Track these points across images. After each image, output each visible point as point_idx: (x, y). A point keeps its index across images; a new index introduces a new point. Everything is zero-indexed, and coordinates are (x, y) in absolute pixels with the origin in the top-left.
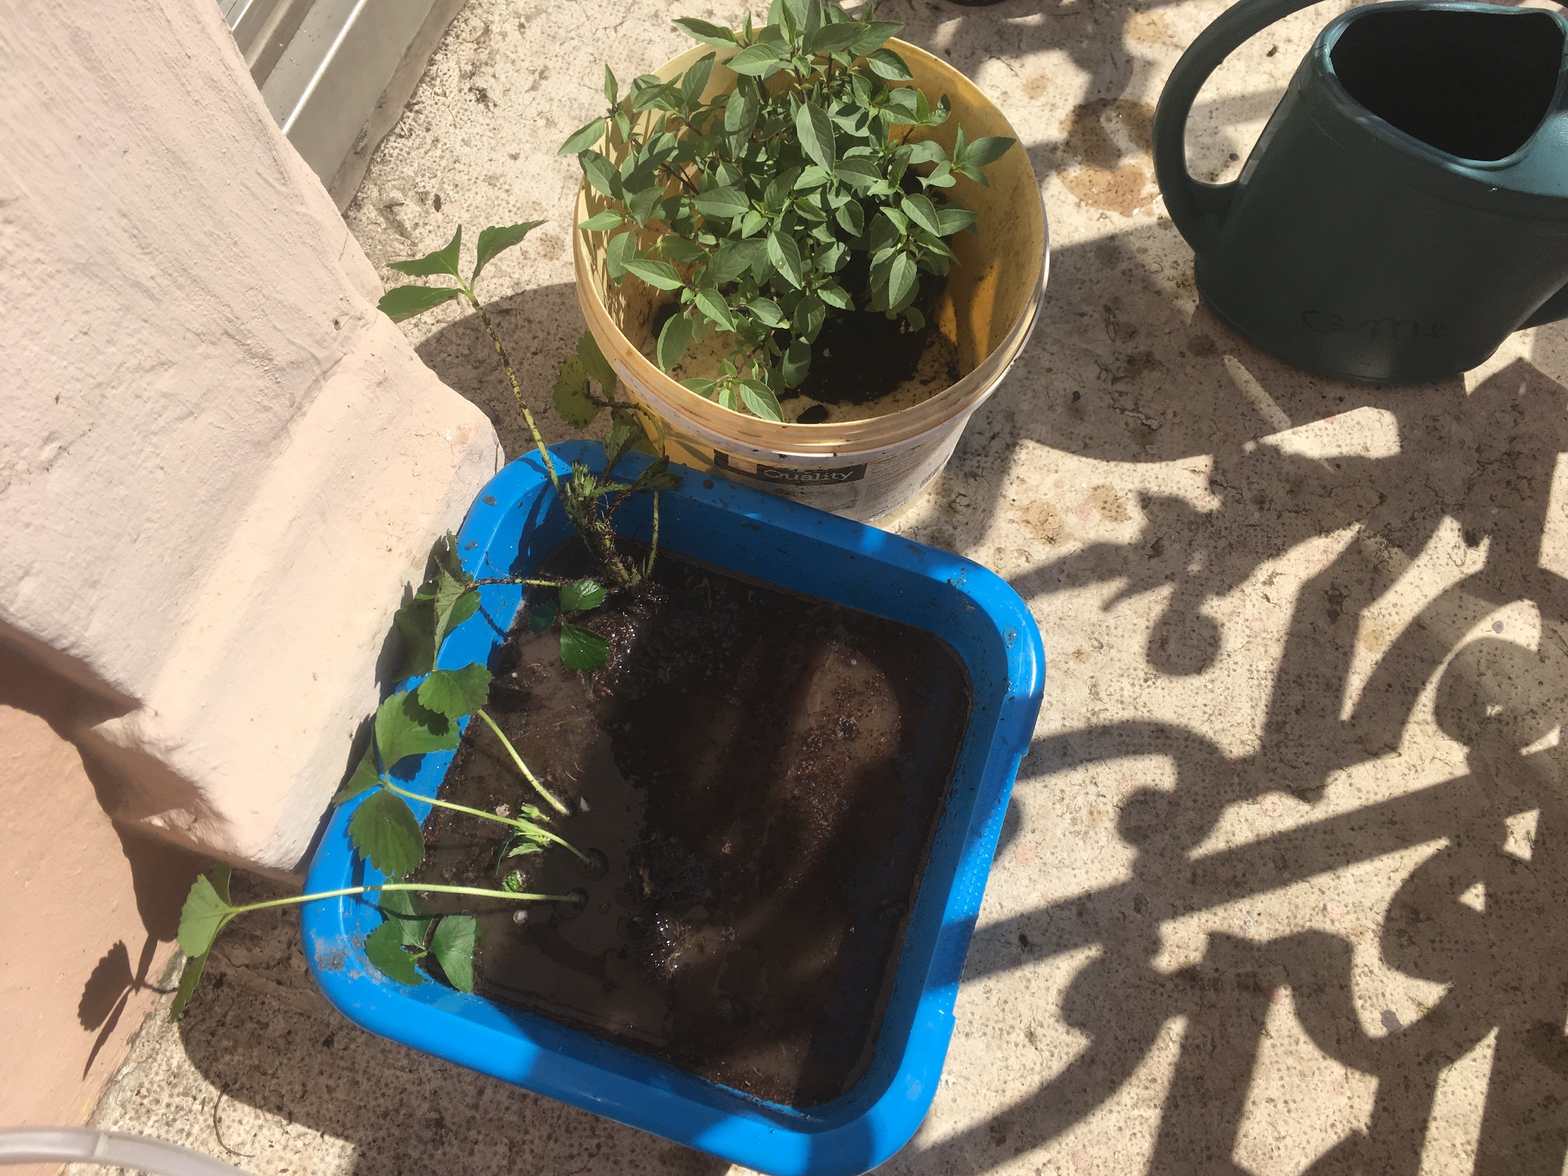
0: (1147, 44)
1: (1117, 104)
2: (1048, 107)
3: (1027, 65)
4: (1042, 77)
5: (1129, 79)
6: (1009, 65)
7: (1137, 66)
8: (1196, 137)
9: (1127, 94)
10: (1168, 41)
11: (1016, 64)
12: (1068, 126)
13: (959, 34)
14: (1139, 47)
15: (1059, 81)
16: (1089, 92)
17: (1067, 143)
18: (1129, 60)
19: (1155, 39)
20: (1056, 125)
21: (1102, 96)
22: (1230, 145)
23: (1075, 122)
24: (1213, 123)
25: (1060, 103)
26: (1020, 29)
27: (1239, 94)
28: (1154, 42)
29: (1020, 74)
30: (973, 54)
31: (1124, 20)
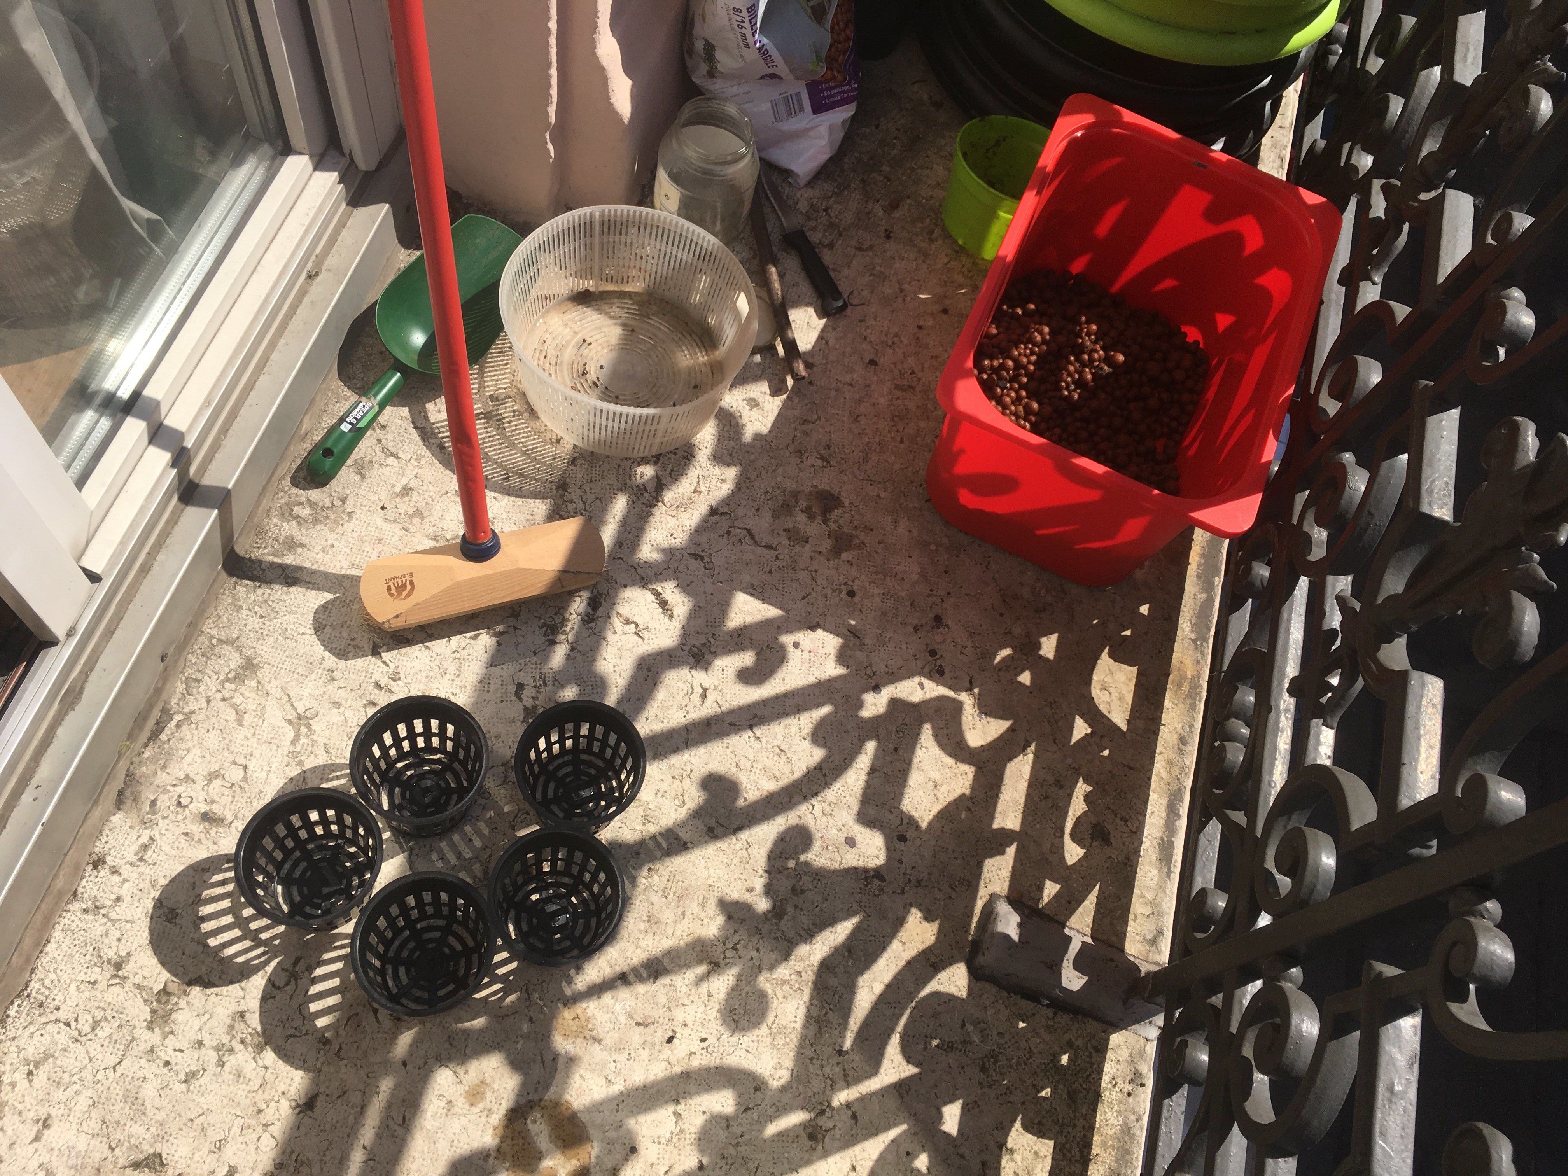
0: (570, 1040)
1: (542, 1104)
2: (485, 1113)
3: (470, 1071)
4: (482, 1082)
5: (554, 1077)
6: (455, 1072)
7: (561, 1062)
8: (604, 1132)
9: (550, 1095)
10: (587, 1034)
11: (461, 1071)
12: (500, 1131)
13: (416, 1044)
14: (565, 1043)
15: (496, 1086)
16: (519, 1095)
17: (499, 1150)
18: (555, 1058)
19: (578, 1034)
20: (490, 1131)
21: (530, 1097)
22: (631, 1139)
23: (506, 1127)
24: (619, 1116)
25: (495, 1107)
26: (466, 1032)
27: (641, 1084)
28: (577, 1037)
29: (464, 1081)
30: (426, 1063)
31: (553, 1017)
